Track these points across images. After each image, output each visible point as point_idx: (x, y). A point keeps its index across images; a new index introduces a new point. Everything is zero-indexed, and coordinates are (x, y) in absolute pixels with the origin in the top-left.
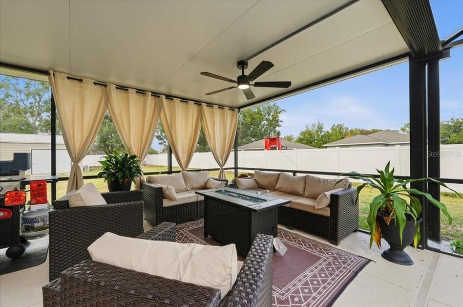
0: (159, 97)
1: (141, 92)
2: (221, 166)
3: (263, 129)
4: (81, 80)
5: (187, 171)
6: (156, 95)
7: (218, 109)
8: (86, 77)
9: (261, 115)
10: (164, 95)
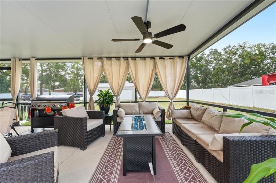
0: (127, 59)
1: (118, 58)
2: (171, 99)
3: (266, 67)
4: (92, 59)
5: (146, 102)
6: (126, 58)
7: (169, 60)
8: (94, 57)
9: (263, 55)
10: (130, 57)
